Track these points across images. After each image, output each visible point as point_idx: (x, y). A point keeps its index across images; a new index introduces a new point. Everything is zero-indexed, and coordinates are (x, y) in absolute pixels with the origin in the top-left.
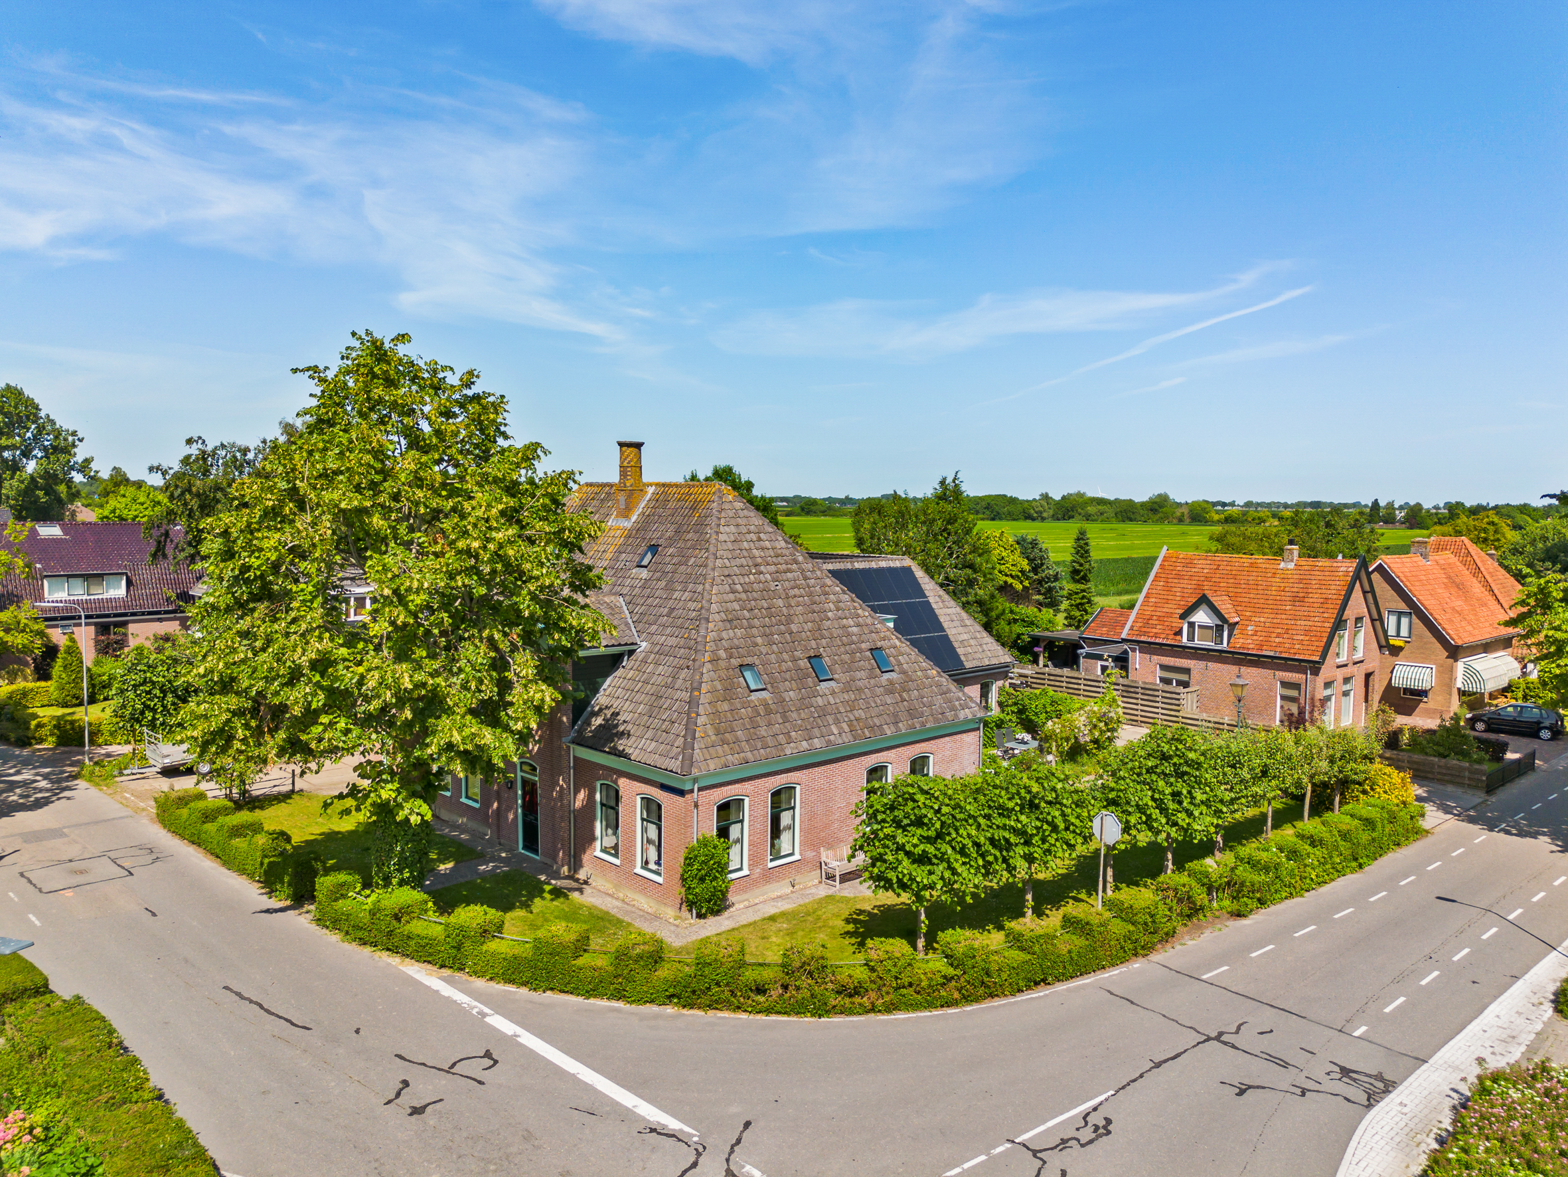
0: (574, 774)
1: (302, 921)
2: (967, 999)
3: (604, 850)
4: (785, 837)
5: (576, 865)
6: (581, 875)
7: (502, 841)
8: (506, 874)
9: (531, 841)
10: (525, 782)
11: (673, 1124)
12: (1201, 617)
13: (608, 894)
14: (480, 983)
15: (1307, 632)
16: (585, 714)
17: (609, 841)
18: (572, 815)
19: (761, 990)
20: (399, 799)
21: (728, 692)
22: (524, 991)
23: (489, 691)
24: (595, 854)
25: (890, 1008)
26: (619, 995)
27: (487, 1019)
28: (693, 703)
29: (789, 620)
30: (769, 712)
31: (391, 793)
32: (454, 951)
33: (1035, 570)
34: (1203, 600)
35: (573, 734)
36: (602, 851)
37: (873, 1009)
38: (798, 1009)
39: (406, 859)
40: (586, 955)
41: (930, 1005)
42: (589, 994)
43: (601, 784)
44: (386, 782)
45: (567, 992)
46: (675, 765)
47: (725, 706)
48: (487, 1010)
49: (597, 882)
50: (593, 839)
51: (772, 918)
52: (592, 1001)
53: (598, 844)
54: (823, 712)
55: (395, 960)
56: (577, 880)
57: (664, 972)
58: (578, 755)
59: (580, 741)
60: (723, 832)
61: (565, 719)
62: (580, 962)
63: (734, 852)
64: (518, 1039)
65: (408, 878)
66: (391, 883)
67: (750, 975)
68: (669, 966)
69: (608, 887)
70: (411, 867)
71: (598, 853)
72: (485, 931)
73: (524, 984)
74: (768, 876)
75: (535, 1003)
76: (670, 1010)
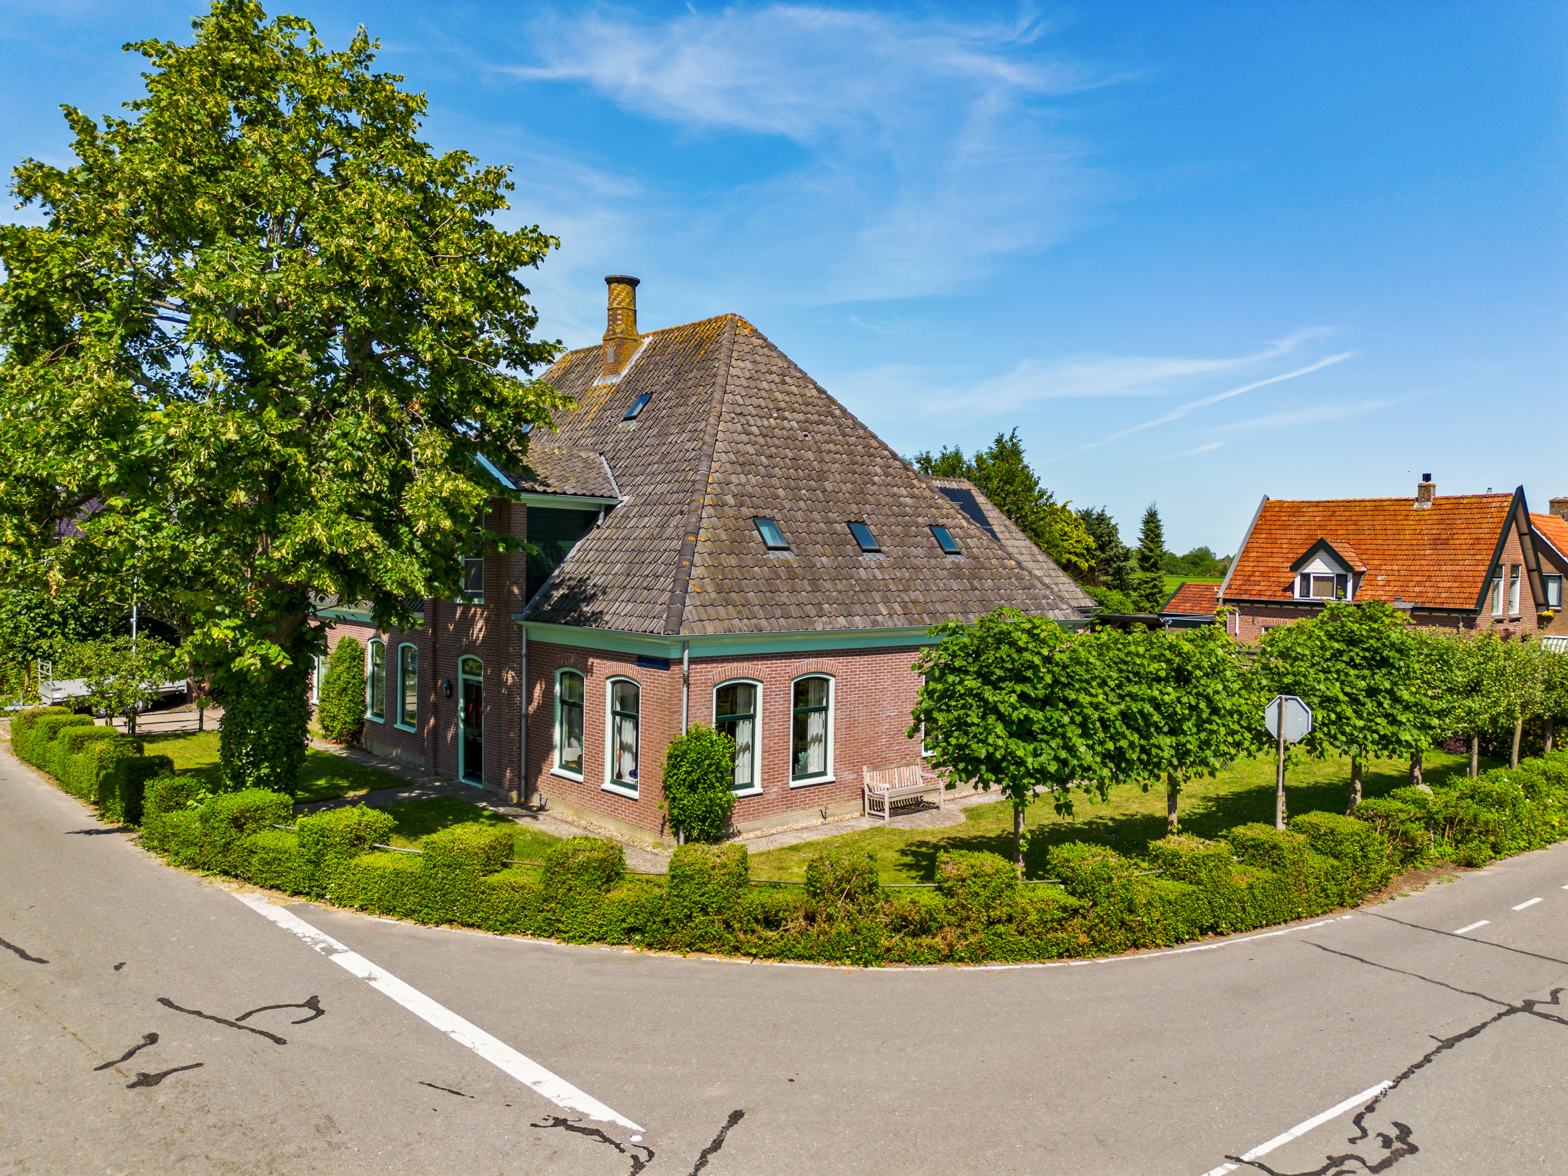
0: (528, 666)
2: (1099, 947)
3: (565, 766)
4: (813, 756)
5: (529, 788)
6: (535, 801)
7: (440, 770)
8: (431, 801)
9: (474, 768)
10: (468, 686)
11: (599, 1112)
12: (1318, 567)
13: (566, 822)
14: (344, 915)
15: (1456, 578)
16: (545, 586)
17: (570, 754)
18: (523, 721)
19: (771, 921)
20: (242, 643)
21: (737, 545)
22: (408, 924)
23: (376, 481)
24: (552, 771)
25: (980, 955)
26: (550, 929)
27: (335, 958)
28: (686, 551)
29: (822, 476)
30: (792, 576)
31: (226, 632)
32: (311, 867)
33: (1102, 548)
34: (1320, 547)
35: (527, 611)
36: (562, 767)
37: (950, 956)
38: (831, 952)
39: (265, 747)
40: (505, 871)
41: (1041, 954)
42: (502, 928)
43: (562, 674)
44: (222, 616)
45: (472, 926)
46: (658, 625)
47: (732, 561)
48: (338, 945)
49: (557, 809)
50: (551, 747)
52: (508, 937)
53: (556, 753)
54: (867, 587)
55: (229, 886)
56: (530, 809)
57: (621, 893)
58: (534, 637)
59: (537, 616)
60: (728, 727)
61: (516, 590)
62: (493, 879)
63: (743, 760)
64: (373, 983)
65: (268, 776)
66: (244, 783)
68: (630, 886)
69: (569, 815)
70: (272, 759)
71: (556, 770)
72: (358, 838)
73: (408, 914)
74: (789, 800)
75: (419, 938)
76: (627, 951)
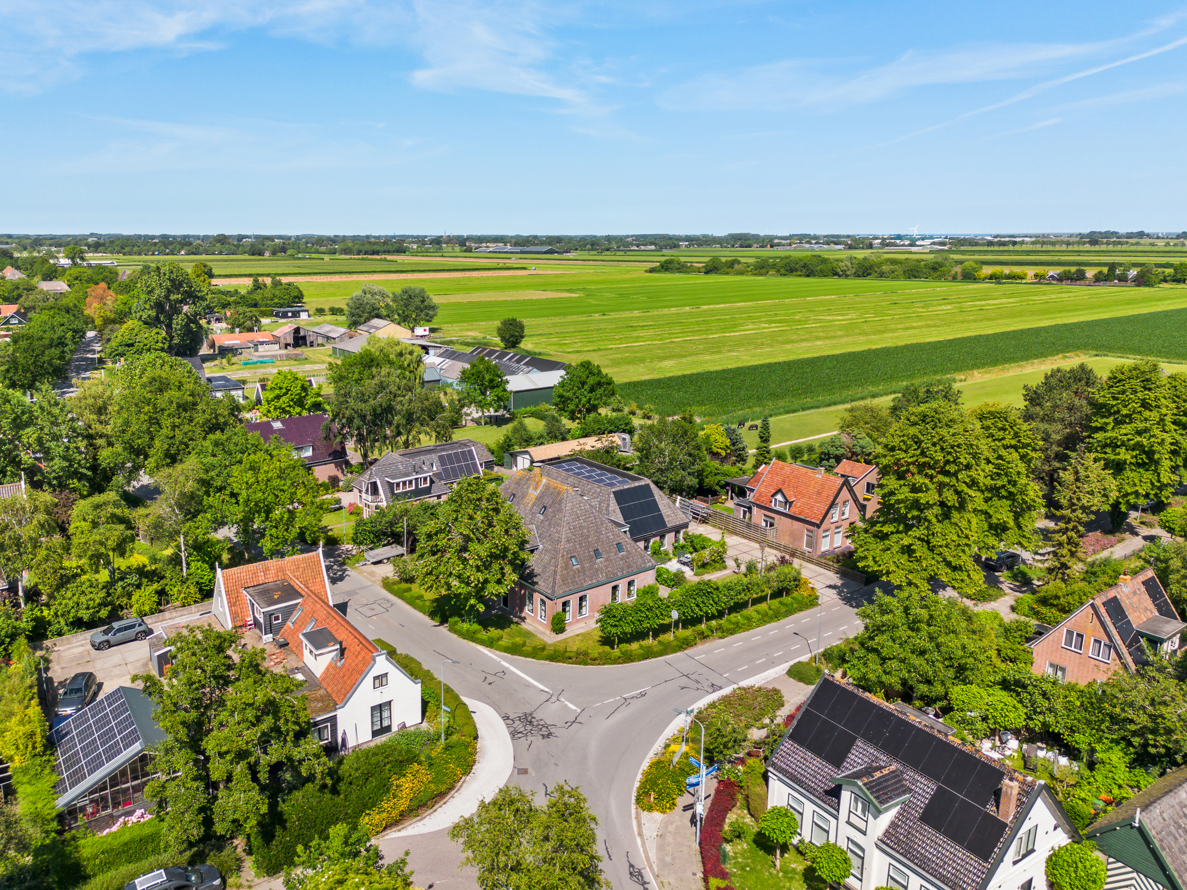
0: (520, 586)
1: (444, 629)
2: (624, 662)
3: (529, 610)
4: (584, 609)
8: (500, 615)
9: (505, 604)
11: (546, 690)
12: (779, 497)
14: (498, 652)
15: (820, 511)
17: (530, 608)
18: (521, 598)
19: (570, 658)
21: (567, 567)
22: (510, 655)
23: (499, 576)
24: (526, 611)
25: (604, 664)
26: (534, 658)
27: (502, 662)
28: (555, 572)
29: (589, 536)
30: (579, 572)
32: (490, 643)
33: (734, 444)
34: (779, 491)
37: (599, 664)
38: (580, 664)
40: (526, 644)
41: (614, 664)
42: (526, 657)
43: (528, 592)
45: (521, 656)
46: (550, 592)
47: (565, 572)
48: (500, 660)
49: (527, 620)
51: (577, 635)
52: (527, 659)
53: (527, 608)
54: (597, 570)
55: (474, 644)
56: (521, 619)
57: (545, 653)
58: (521, 582)
60: (564, 610)
62: (524, 647)
63: (567, 614)
64: (510, 668)
65: (477, 622)
66: (471, 623)
67: (567, 655)
68: (547, 649)
69: (530, 622)
72: (498, 636)
73: (509, 653)
74: (578, 621)
75: (513, 659)
76: (547, 662)
